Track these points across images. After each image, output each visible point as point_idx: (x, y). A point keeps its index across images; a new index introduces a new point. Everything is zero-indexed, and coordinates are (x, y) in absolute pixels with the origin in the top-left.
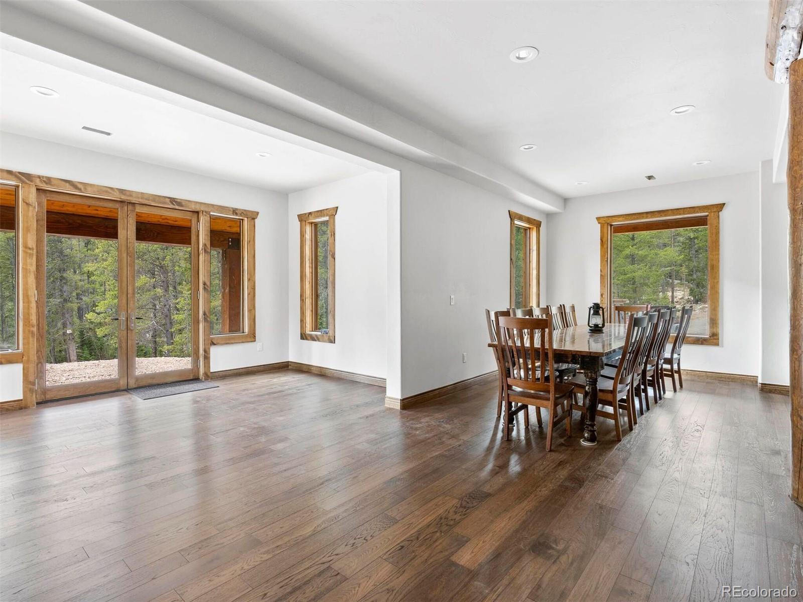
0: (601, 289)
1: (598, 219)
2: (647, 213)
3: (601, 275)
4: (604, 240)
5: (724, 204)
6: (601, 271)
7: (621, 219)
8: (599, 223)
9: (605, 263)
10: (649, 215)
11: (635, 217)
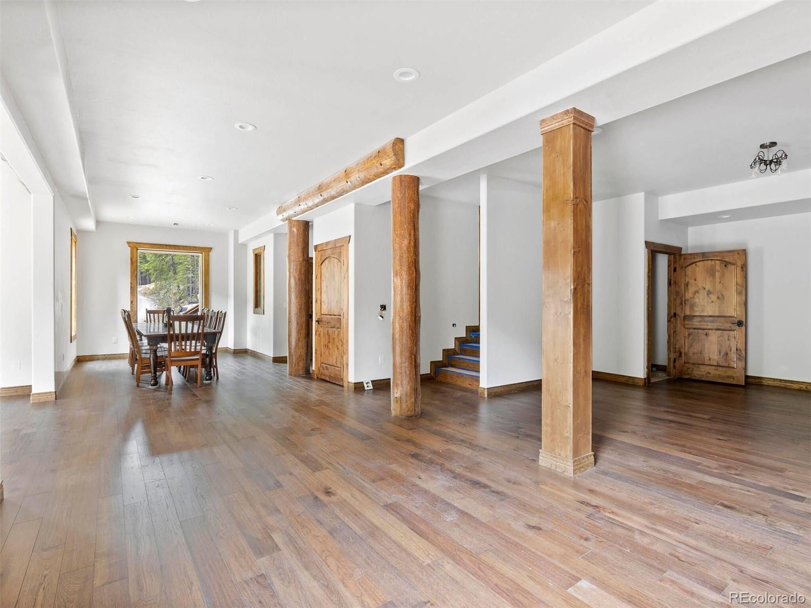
0: (131, 298)
1: (128, 243)
2: (166, 245)
3: (131, 287)
4: (134, 260)
5: (212, 248)
6: (131, 283)
7: (147, 246)
8: (129, 246)
9: (135, 278)
10: (168, 247)
11: (157, 246)
